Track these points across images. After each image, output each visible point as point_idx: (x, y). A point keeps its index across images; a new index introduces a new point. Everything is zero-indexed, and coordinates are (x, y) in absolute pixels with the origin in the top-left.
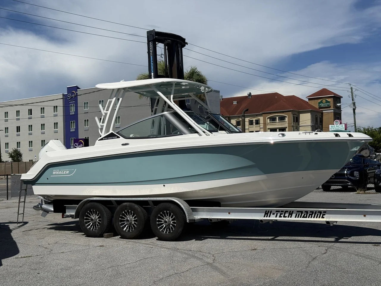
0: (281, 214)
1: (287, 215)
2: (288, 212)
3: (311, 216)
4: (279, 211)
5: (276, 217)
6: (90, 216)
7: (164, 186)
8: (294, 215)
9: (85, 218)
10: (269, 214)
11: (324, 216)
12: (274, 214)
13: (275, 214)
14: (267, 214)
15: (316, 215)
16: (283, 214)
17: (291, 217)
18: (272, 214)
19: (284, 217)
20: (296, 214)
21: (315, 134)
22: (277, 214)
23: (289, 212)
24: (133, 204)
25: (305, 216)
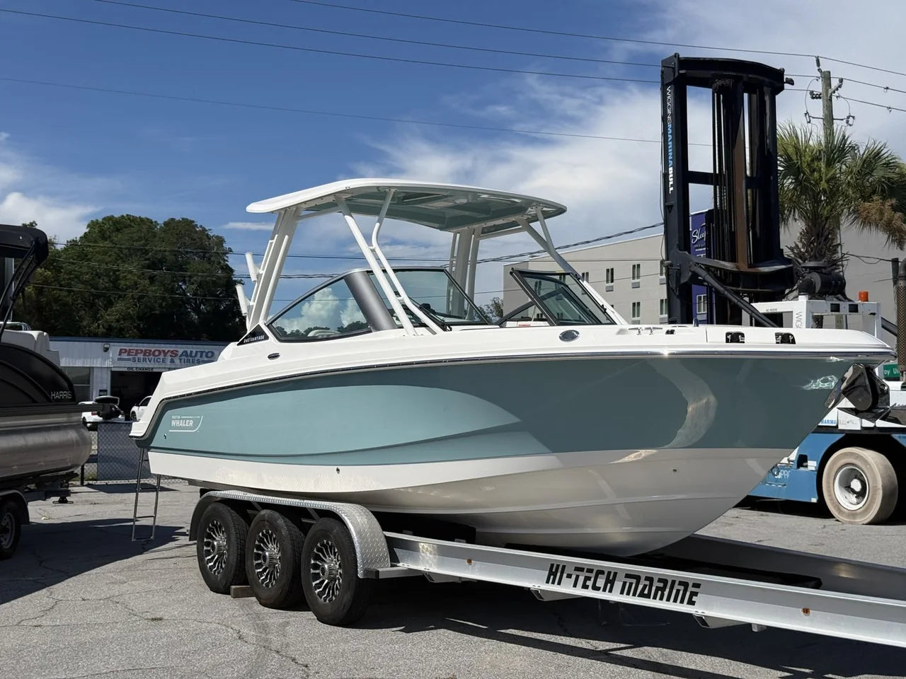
0: (587, 579)
1: (601, 582)
2: (602, 572)
3: (660, 592)
4: (581, 569)
5: (575, 586)
6: (214, 536)
7: (338, 470)
8: (618, 585)
9: (205, 540)
10: (559, 574)
11: (694, 599)
12: (569, 576)
13: (574, 577)
14: (555, 573)
15: (674, 592)
16: (592, 579)
17: (610, 591)
18: (565, 575)
19: (595, 588)
20: (625, 583)
21: (668, 332)
22: (577, 577)
23: (606, 574)
24: (276, 514)
25: (646, 592)
